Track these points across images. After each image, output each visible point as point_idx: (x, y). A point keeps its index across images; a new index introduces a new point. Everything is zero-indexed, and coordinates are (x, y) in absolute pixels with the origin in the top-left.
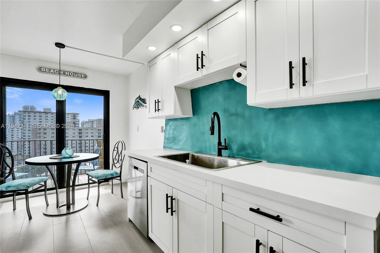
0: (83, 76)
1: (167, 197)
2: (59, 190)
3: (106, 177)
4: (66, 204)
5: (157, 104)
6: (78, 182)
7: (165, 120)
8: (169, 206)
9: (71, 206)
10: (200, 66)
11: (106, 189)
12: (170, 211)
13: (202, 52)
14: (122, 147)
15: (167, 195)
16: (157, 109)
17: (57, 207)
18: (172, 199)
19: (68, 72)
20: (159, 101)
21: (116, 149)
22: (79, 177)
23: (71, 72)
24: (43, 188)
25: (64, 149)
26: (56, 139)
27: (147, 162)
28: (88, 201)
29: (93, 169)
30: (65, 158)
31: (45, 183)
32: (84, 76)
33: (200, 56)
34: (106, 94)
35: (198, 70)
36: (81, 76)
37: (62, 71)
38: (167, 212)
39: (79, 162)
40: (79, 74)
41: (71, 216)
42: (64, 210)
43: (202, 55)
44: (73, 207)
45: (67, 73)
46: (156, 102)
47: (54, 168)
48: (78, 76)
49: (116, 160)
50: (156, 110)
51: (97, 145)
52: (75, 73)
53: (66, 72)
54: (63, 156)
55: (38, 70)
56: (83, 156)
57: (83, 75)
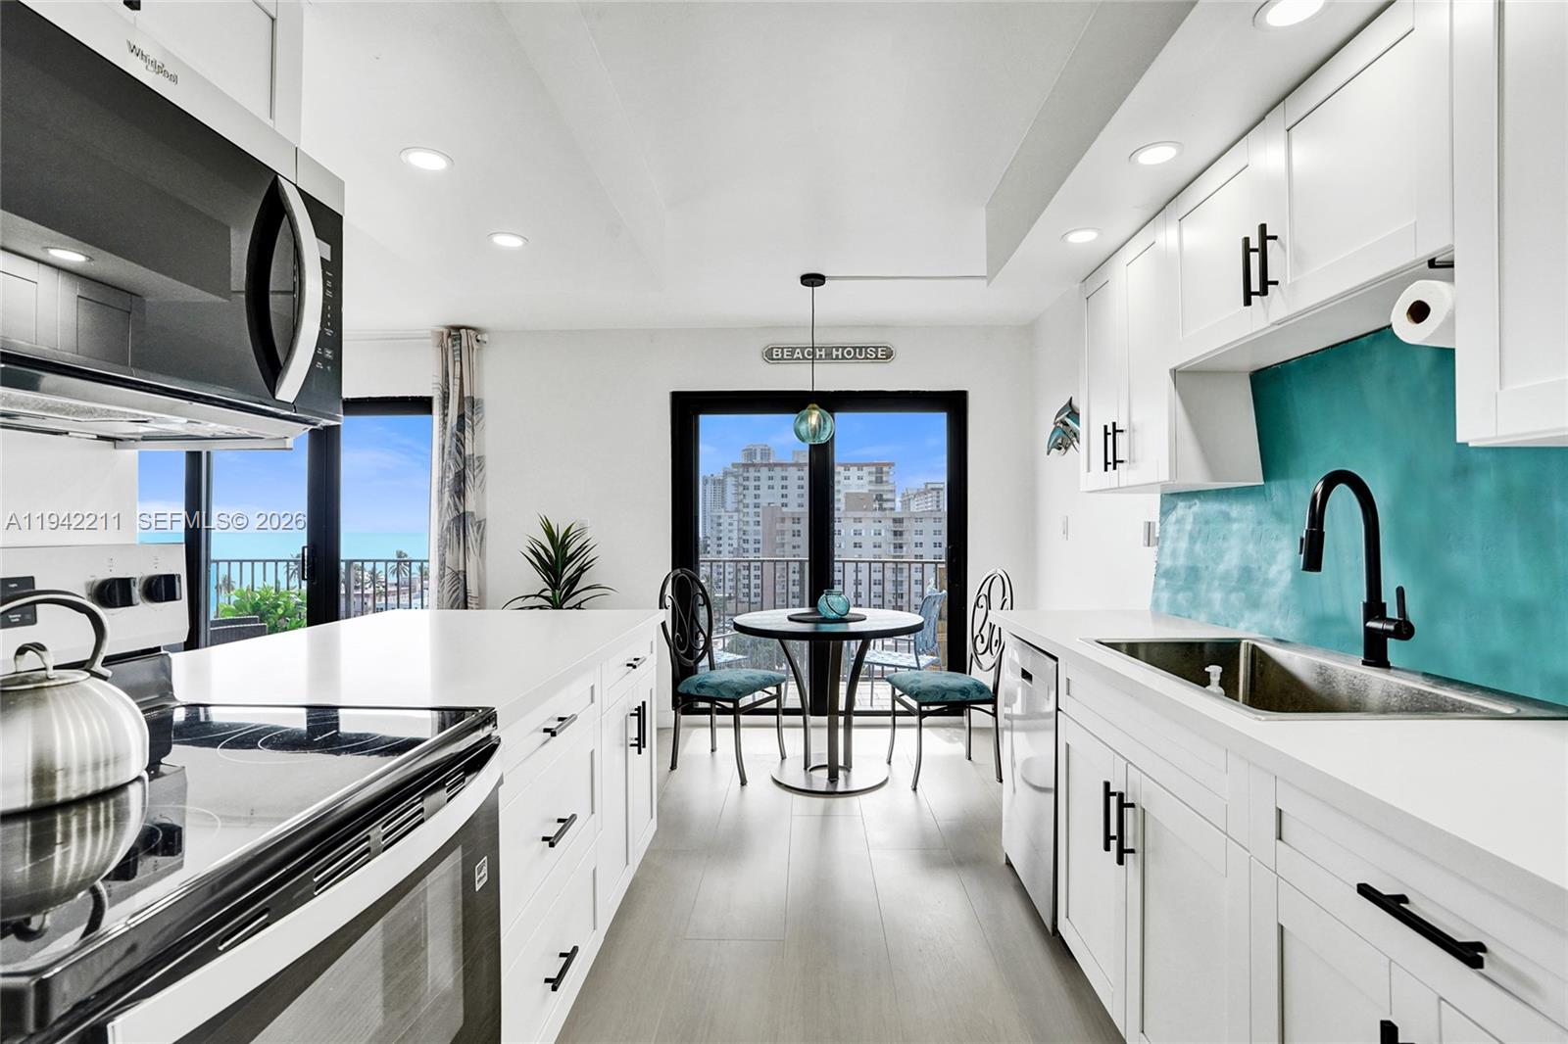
1: (1108, 794)
2: (812, 719)
3: (944, 696)
4: (827, 763)
5: (1110, 438)
6: (872, 705)
7: (1159, 495)
8: (1114, 832)
9: (841, 773)
10: (1255, 286)
11: (950, 740)
12: (1114, 844)
13: (1263, 227)
14: (1004, 596)
15: (1107, 785)
16: (1110, 459)
17: (805, 769)
18: (1122, 805)
20: (1117, 428)
21: (982, 602)
22: (875, 686)
24: (773, 704)
25: (823, 593)
27: (1056, 659)
28: (890, 769)
29: (916, 665)
30: (826, 620)
31: (777, 691)
33: (1255, 243)
34: (954, 404)
35: (1248, 302)
38: (1107, 848)
39: (866, 638)
41: (840, 801)
42: (821, 780)
43: (1264, 237)
44: (847, 779)
46: (1106, 434)
47: (801, 650)
49: (983, 642)
50: (1107, 463)
51: (932, 580)
54: (821, 614)
56: (876, 619)
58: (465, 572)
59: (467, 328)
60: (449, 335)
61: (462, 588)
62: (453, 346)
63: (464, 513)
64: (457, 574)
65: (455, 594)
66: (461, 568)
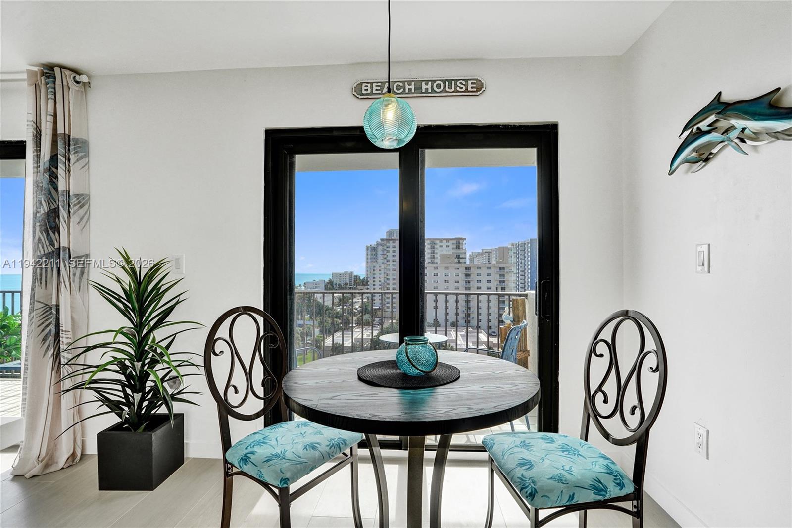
0: (472, 87)
3: (571, 497)
19: (430, 83)
23: (435, 81)
26: (398, 291)
32: (474, 86)
34: (544, 139)
36: (467, 89)
37: (413, 83)
40: (458, 83)
45: (426, 87)
48: (455, 88)
49: (607, 402)
52: (447, 80)
53: (423, 83)
55: (356, 94)
57: (472, 83)
58: (58, 306)
59: (62, 67)
60: (43, 74)
61: (54, 323)
62: (47, 84)
63: (60, 248)
64: (51, 308)
65: (48, 329)
66: (54, 302)
